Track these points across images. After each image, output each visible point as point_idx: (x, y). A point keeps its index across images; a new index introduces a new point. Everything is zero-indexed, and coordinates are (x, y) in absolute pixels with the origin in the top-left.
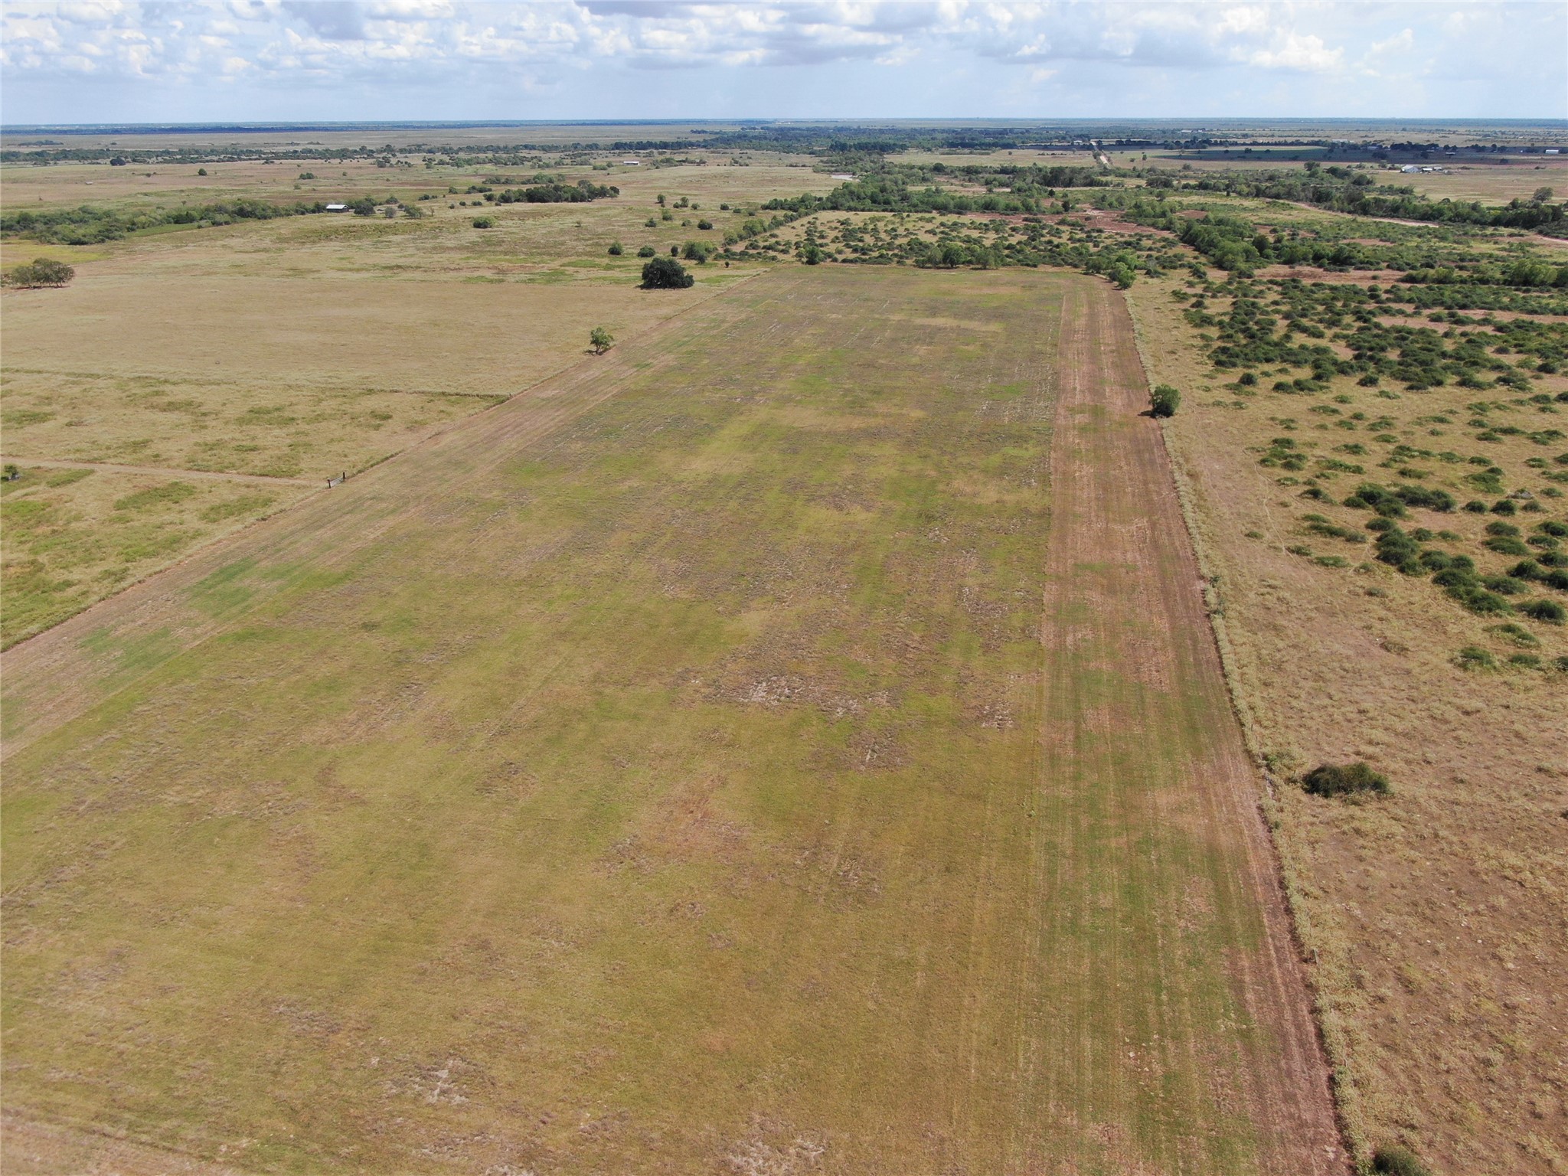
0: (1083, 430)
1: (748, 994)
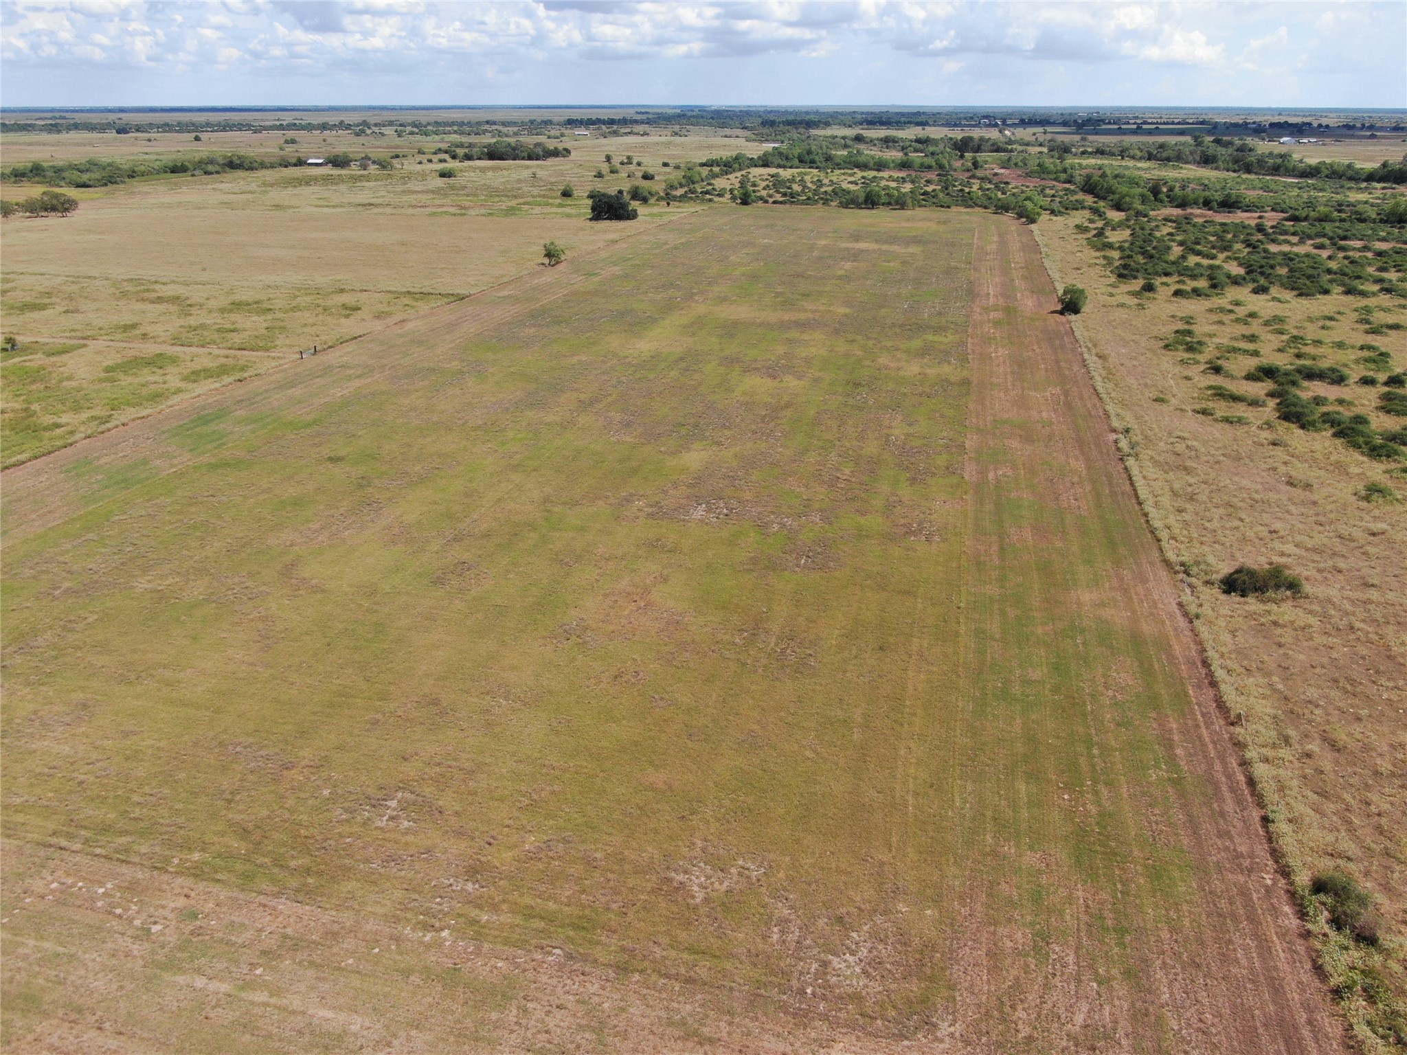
0: (997, 323)
1: (690, 744)
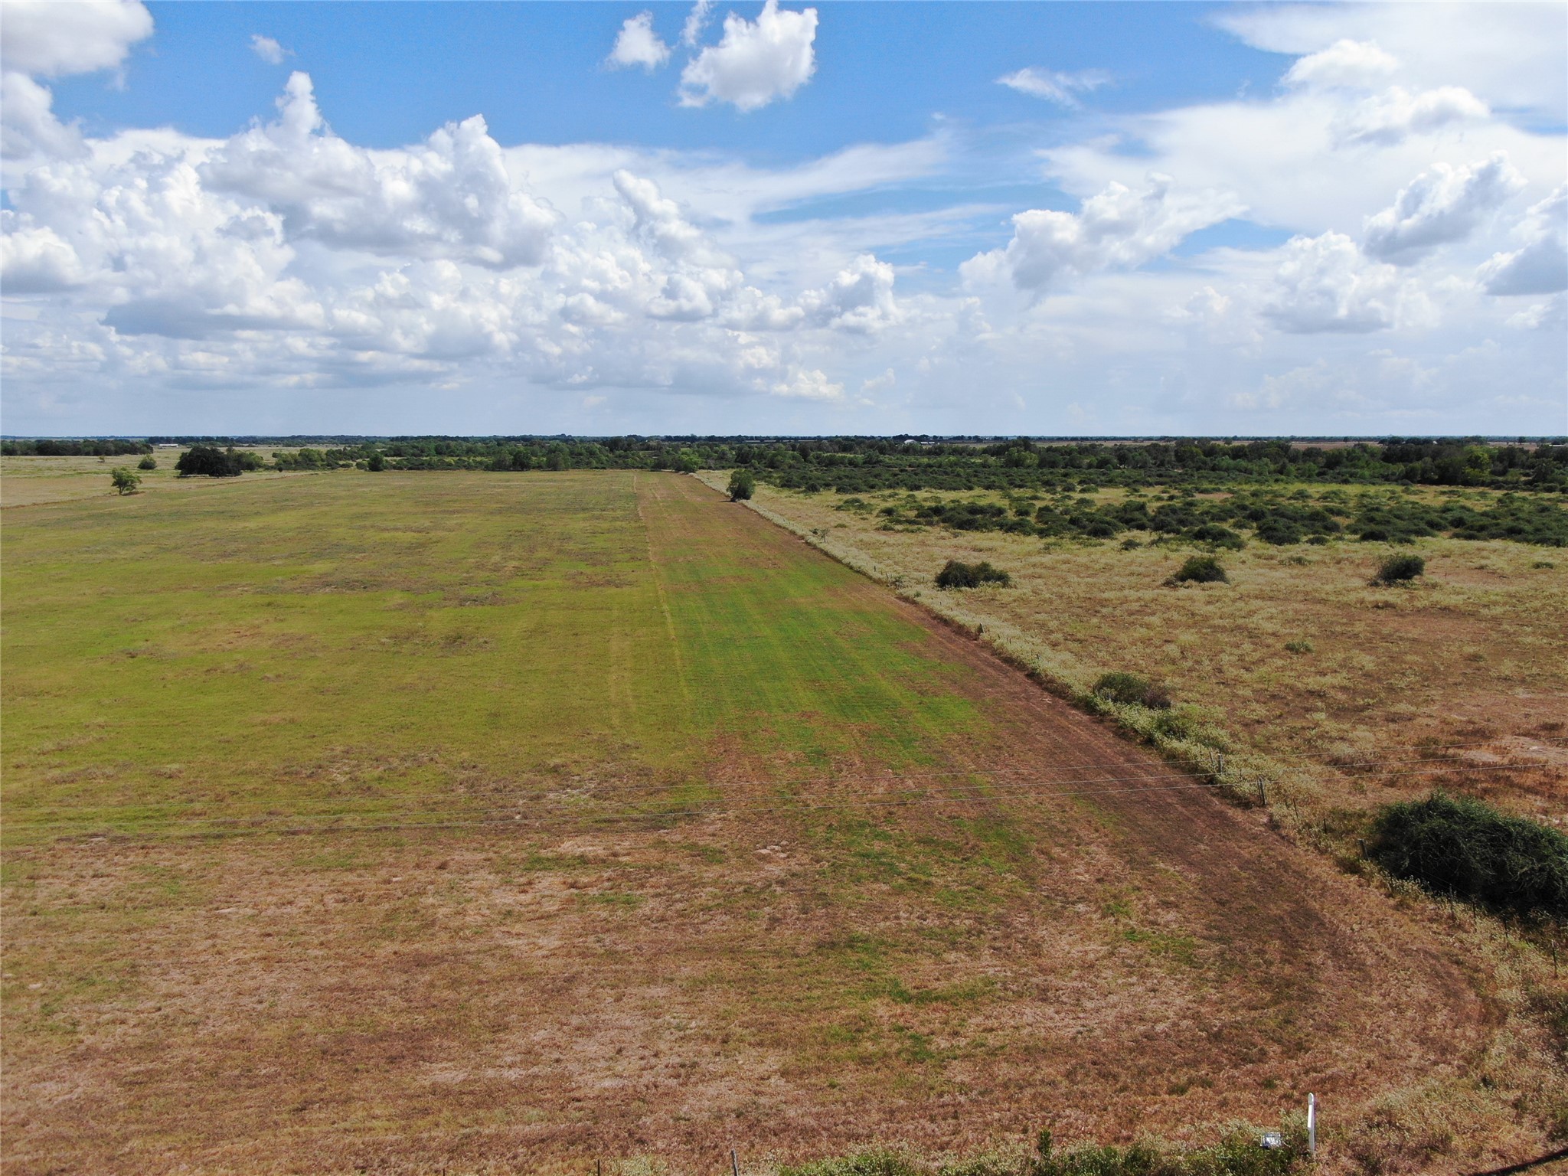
0: (667, 506)
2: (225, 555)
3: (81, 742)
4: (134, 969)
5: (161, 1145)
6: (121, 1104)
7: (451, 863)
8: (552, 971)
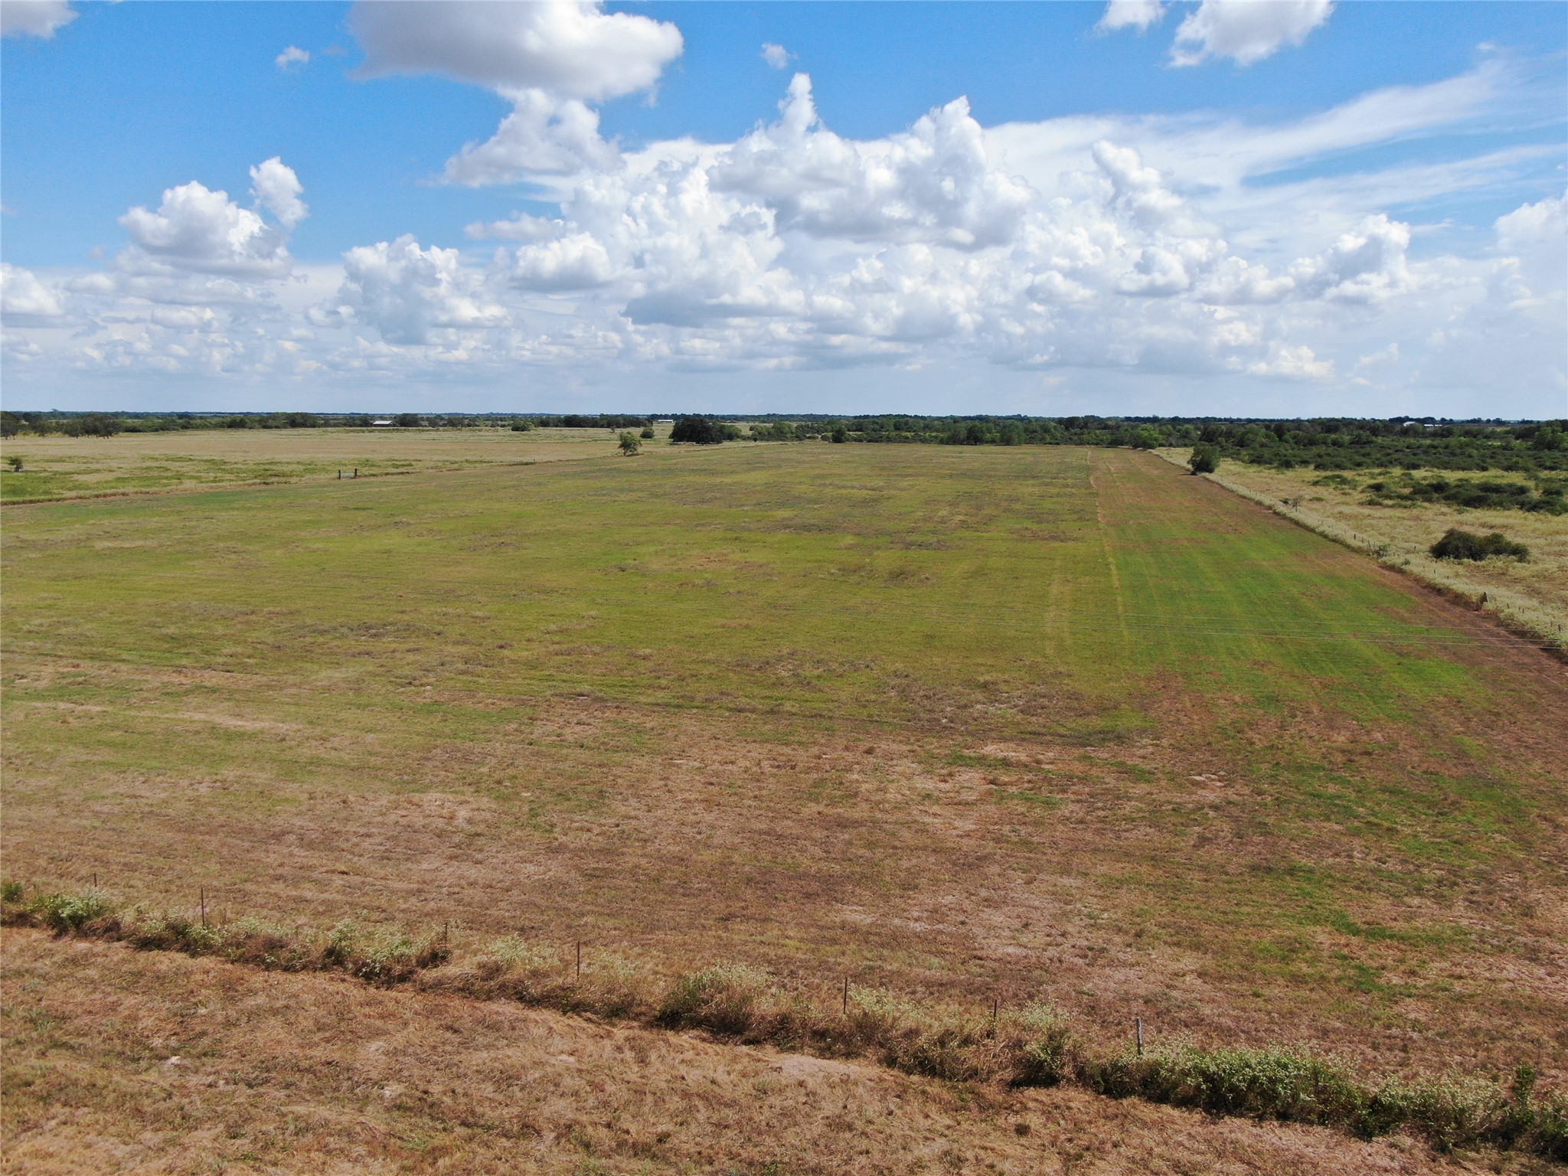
2: (703, 502)
3: (578, 627)
4: (601, 794)
5: (610, 924)
6: (582, 889)
7: (878, 750)
8: (965, 849)
